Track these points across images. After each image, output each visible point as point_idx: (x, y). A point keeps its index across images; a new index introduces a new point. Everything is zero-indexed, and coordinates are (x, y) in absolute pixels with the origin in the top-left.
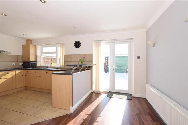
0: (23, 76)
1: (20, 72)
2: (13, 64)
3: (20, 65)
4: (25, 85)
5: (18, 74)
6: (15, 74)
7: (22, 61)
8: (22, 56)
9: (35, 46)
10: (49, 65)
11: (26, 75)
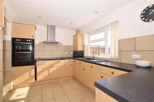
0: (71, 65)
1: (69, 61)
2: (66, 53)
3: (71, 54)
4: (72, 74)
5: (67, 63)
6: (65, 63)
7: (73, 50)
8: (73, 46)
9: (83, 35)
10: (96, 56)
11: (73, 65)
